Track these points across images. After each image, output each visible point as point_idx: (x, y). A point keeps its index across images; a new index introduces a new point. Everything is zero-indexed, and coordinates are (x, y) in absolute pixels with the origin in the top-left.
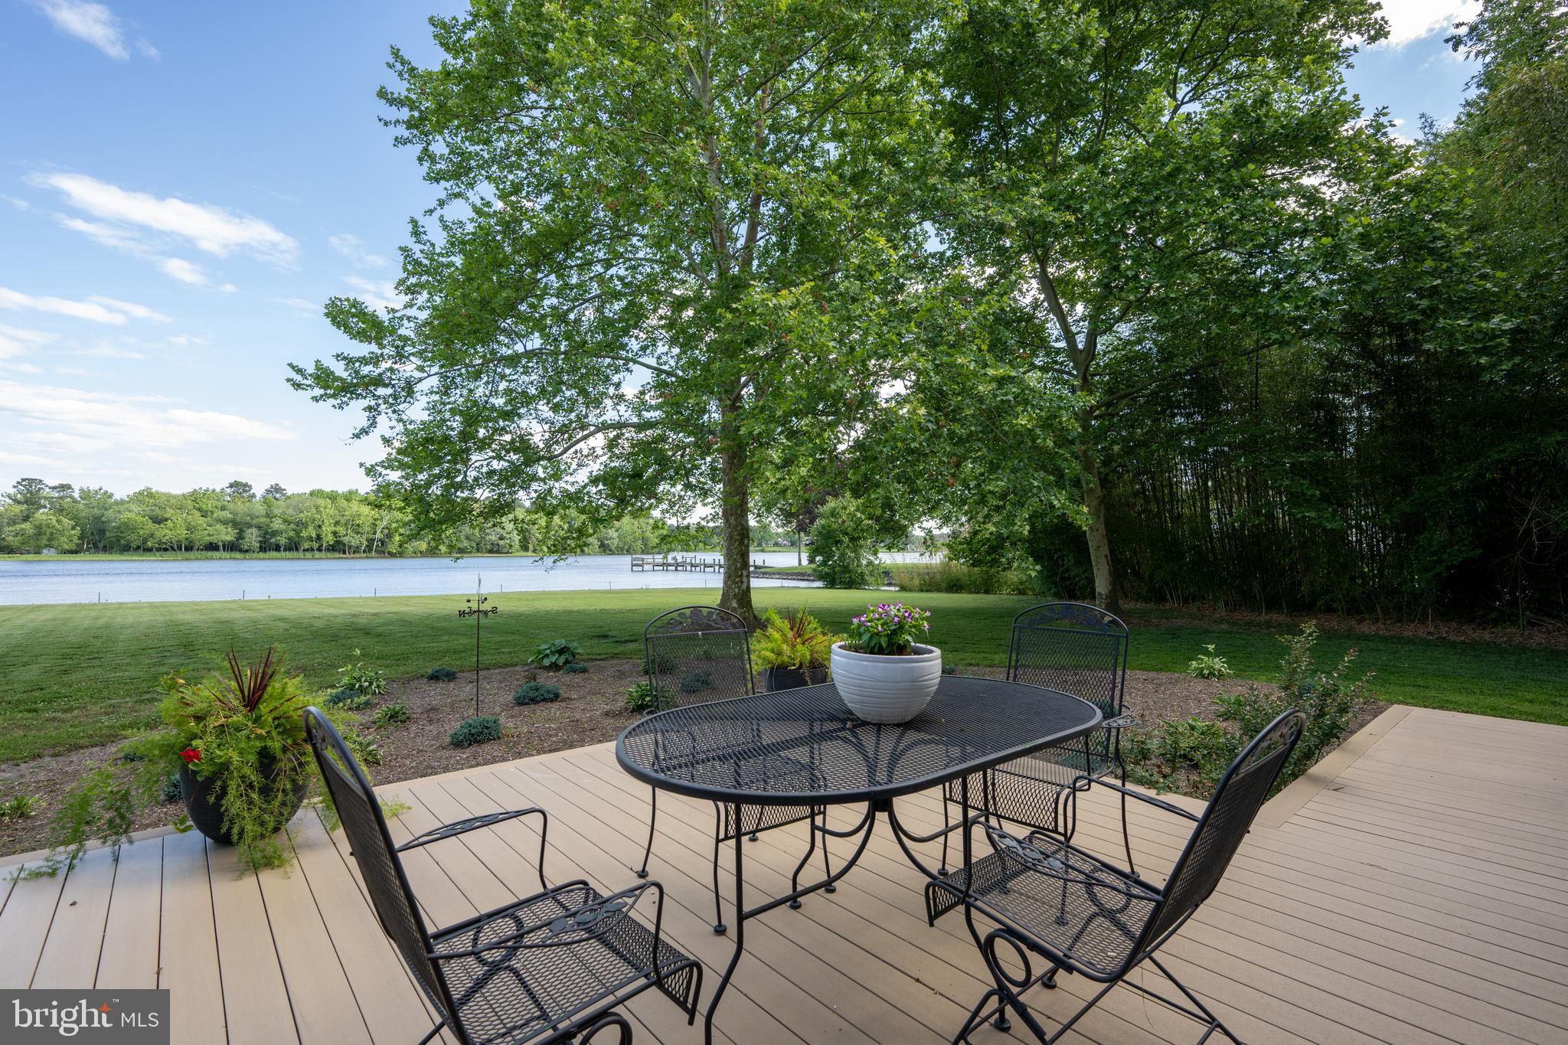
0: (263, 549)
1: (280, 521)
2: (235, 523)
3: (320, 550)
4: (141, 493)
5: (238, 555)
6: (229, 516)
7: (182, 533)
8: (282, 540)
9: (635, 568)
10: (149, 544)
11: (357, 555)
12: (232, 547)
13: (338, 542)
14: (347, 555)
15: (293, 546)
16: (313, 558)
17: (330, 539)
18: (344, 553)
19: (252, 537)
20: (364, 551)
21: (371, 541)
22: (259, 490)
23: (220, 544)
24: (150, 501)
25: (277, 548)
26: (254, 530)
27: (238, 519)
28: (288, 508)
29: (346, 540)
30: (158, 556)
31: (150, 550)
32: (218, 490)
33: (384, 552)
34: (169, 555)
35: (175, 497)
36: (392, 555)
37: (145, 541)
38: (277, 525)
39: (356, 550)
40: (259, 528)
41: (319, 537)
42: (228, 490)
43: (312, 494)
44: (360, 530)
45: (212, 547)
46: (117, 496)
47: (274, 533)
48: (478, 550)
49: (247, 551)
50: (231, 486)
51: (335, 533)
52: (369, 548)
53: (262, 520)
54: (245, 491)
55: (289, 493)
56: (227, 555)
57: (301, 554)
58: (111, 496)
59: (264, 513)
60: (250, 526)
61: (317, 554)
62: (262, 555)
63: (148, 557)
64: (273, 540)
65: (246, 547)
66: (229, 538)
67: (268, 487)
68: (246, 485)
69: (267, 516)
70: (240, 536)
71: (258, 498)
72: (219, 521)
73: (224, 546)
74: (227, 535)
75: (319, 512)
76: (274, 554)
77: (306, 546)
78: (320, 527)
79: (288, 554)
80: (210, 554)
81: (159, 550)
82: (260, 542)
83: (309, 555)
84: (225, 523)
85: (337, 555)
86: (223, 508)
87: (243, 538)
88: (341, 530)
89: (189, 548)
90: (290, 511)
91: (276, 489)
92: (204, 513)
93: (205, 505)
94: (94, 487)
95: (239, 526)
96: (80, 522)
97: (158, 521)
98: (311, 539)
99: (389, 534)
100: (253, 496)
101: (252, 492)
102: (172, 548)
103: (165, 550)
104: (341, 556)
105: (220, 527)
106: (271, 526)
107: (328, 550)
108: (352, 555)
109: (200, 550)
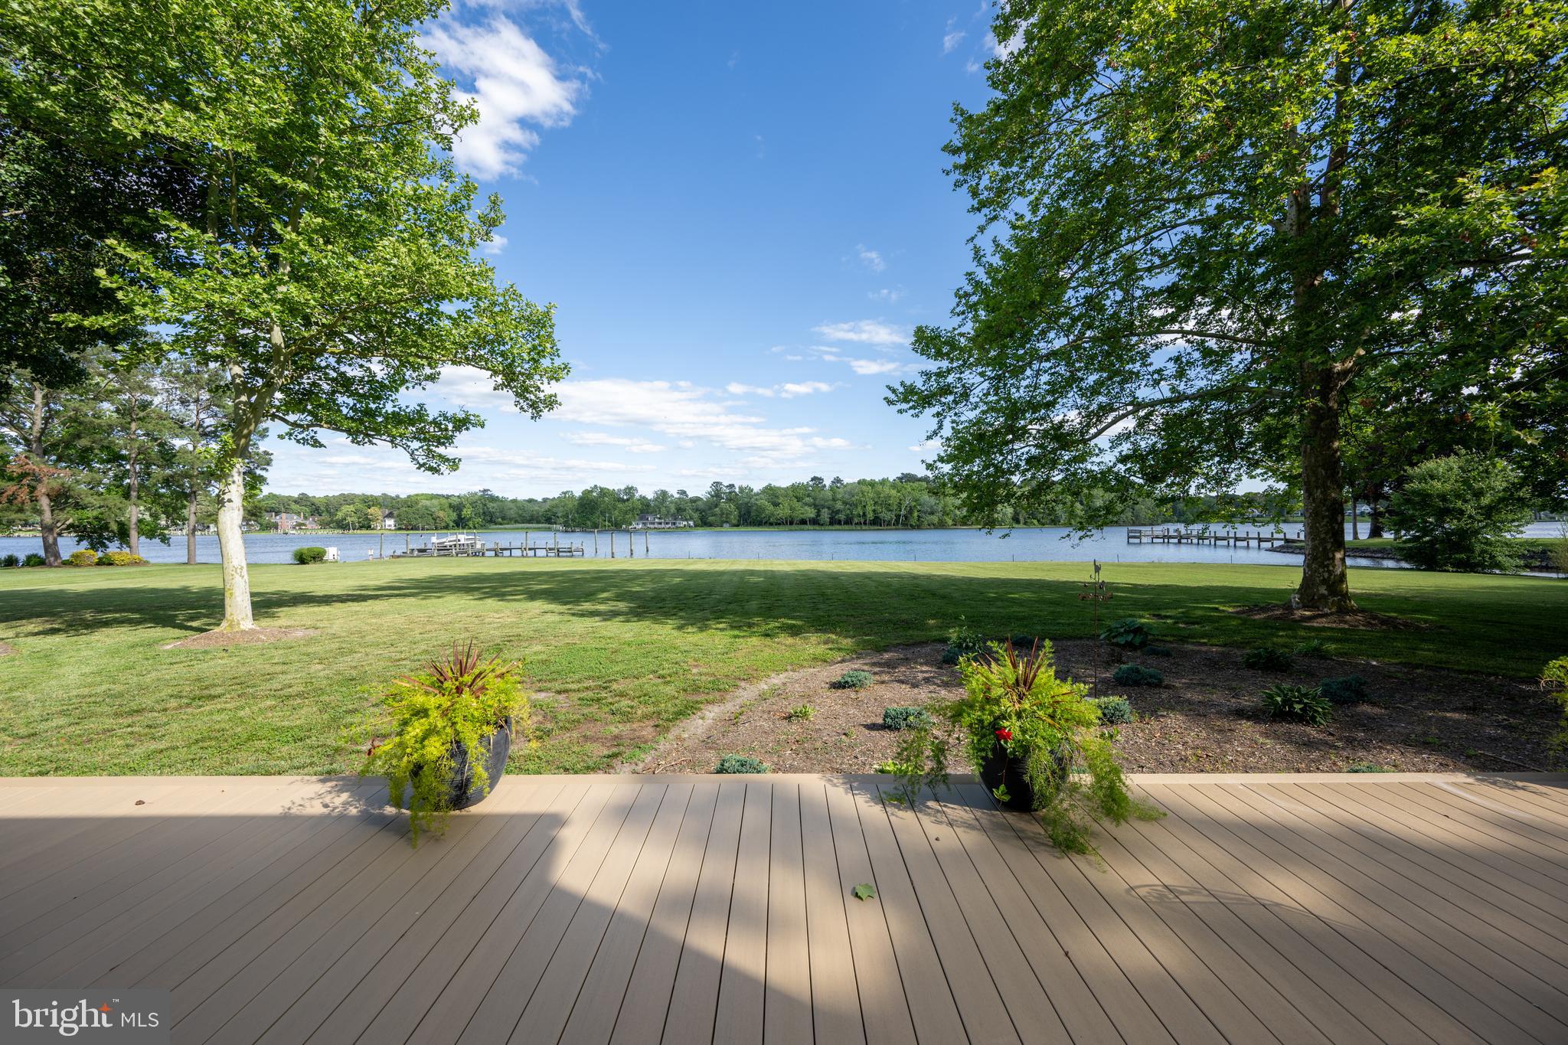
0: (831, 523)
1: (841, 503)
2: (815, 506)
3: (865, 523)
4: (766, 488)
5: (817, 527)
6: (812, 500)
7: (788, 513)
8: (843, 518)
9: (1131, 540)
11: (889, 527)
12: (815, 522)
13: (877, 518)
14: (883, 527)
15: (848, 521)
16: (861, 530)
17: (870, 516)
18: (880, 525)
19: (825, 515)
20: (894, 525)
21: (898, 516)
22: (827, 482)
23: (808, 520)
24: (772, 493)
25: (839, 523)
26: (826, 510)
27: (817, 502)
28: (846, 493)
29: (881, 516)
30: (776, 528)
31: (771, 524)
32: (806, 483)
33: (907, 525)
34: (781, 528)
36: (913, 527)
37: (770, 518)
38: (839, 505)
39: (888, 524)
40: (829, 508)
41: (864, 515)
42: (811, 483)
43: (859, 482)
44: (891, 508)
45: (803, 522)
46: (755, 491)
47: (838, 512)
49: (822, 525)
50: (812, 480)
51: (874, 511)
52: (897, 522)
53: (831, 503)
54: (820, 483)
55: (846, 483)
56: (811, 527)
57: (853, 526)
58: (752, 490)
59: (832, 497)
60: (823, 507)
61: (864, 527)
62: (831, 527)
63: (772, 528)
64: (837, 517)
65: (822, 522)
66: (812, 515)
67: (833, 479)
68: (820, 479)
69: (834, 499)
70: (818, 515)
71: (827, 487)
72: (806, 504)
73: (810, 521)
74: (810, 513)
75: (864, 496)
76: (838, 527)
77: (856, 520)
78: (865, 506)
79: (846, 527)
80: (803, 526)
81: (776, 524)
82: (830, 518)
83: (858, 527)
84: (810, 506)
85: (876, 527)
86: (809, 495)
88: (878, 508)
89: (791, 523)
90: (847, 496)
91: (838, 480)
92: (799, 499)
93: (797, 492)
94: (744, 485)
95: (818, 507)
96: (738, 507)
97: (776, 505)
98: (859, 516)
99: (911, 511)
100: (825, 486)
101: (824, 483)
102: (783, 522)
103: (779, 524)
104: (879, 528)
105: (808, 508)
106: (836, 506)
107: (870, 524)
108: (886, 528)
109: (797, 524)
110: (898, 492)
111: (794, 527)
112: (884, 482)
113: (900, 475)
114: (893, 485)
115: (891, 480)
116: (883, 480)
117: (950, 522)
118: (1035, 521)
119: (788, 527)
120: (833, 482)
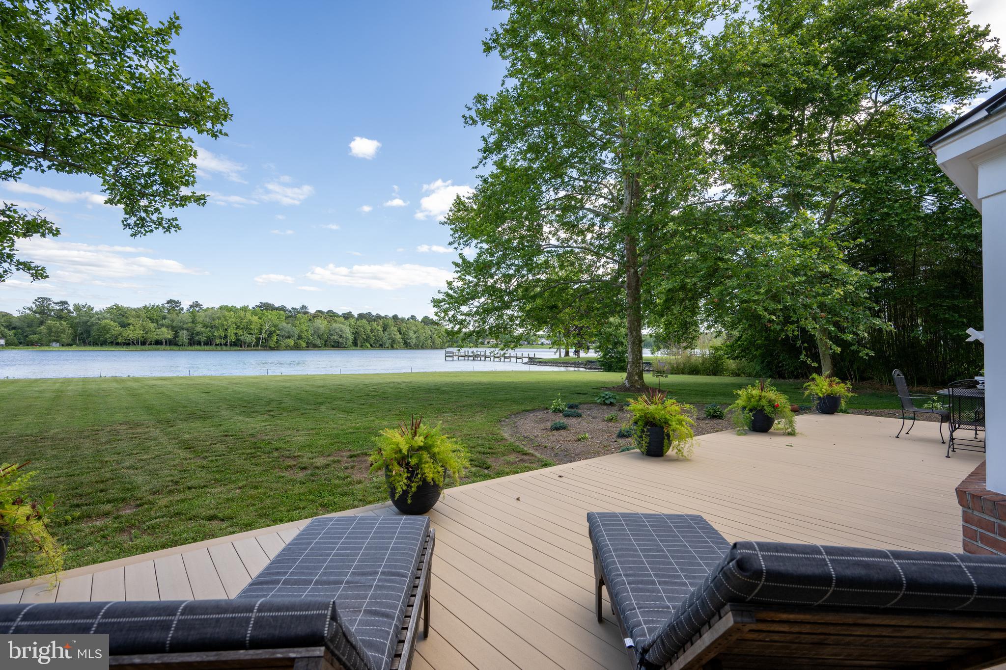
0: (190, 344)
1: (201, 326)
2: (173, 328)
3: (226, 345)
4: (112, 308)
5: (175, 348)
6: (169, 322)
7: (140, 333)
8: (203, 339)
9: (447, 358)
10: (119, 340)
11: (249, 348)
12: (173, 342)
13: (238, 340)
14: (243, 348)
15: (209, 343)
16: (222, 350)
17: (233, 338)
18: (241, 347)
19: (184, 335)
20: (254, 346)
21: (258, 339)
22: (185, 305)
23: (164, 340)
24: (120, 314)
25: (199, 343)
26: (185, 332)
27: (174, 324)
28: (206, 317)
29: (242, 338)
30: (125, 348)
31: (118, 344)
32: (160, 305)
33: (266, 346)
34: (131, 348)
35: (134, 310)
36: (272, 349)
37: (116, 338)
38: (199, 328)
39: (249, 345)
40: (188, 330)
41: (226, 337)
42: (166, 305)
43: (221, 308)
44: (252, 332)
45: (158, 343)
46: (96, 309)
47: (198, 334)
48: (325, 346)
49: (180, 345)
50: (168, 302)
51: (236, 334)
52: (257, 345)
53: (189, 325)
54: (176, 306)
55: (205, 307)
56: (168, 347)
57: (213, 347)
58: (92, 309)
59: (190, 320)
60: (182, 329)
61: (224, 348)
62: (190, 348)
63: (118, 348)
64: (197, 338)
65: (180, 343)
66: (169, 337)
67: (191, 303)
68: (177, 302)
69: (193, 322)
70: (176, 336)
71: (185, 309)
72: (162, 325)
73: (166, 341)
74: (167, 334)
75: (226, 320)
76: (198, 347)
77: (218, 341)
78: (226, 330)
79: (207, 348)
80: (157, 347)
81: (125, 344)
82: (188, 339)
83: (219, 348)
84: (166, 327)
85: (237, 348)
86: (164, 317)
87: (178, 337)
88: (240, 332)
89: (144, 343)
90: (208, 320)
91: (196, 305)
92: (152, 320)
93: (152, 315)
94: (82, 303)
95: (176, 330)
96: (73, 326)
97: (124, 325)
98: (220, 337)
99: (270, 334)
100: (182, 309)
101: (181, 306)
102: (133, 342)
103: (128, 344)
104: (239, 348)
105: (164, 329)
106: (196, 329)
107: (231, 345)
108: (246, 348)
109: (151, 344)
110: (260, 318)
111: (146, 347)
112: (244, 309)
113: (258, 304)
114: (254, 312)
115: (250, 307)
116: (244, 307)
117: (304, 345)
118: (368, 345)
119: (140, 347)
120: (191, 306)
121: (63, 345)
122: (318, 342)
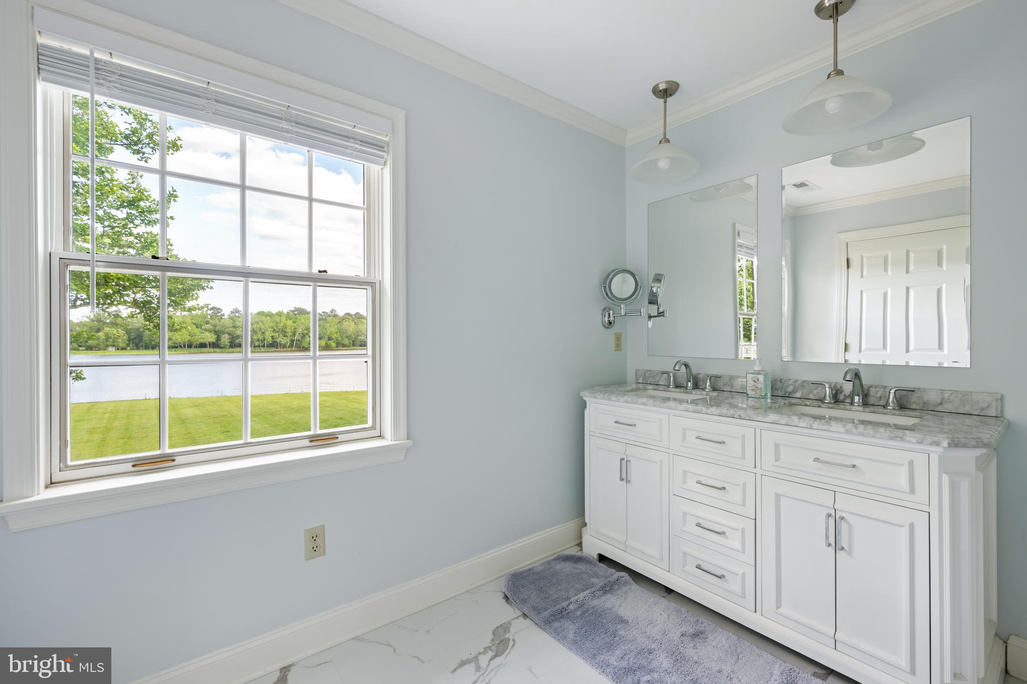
0: (231, 347)
1: (240, 329)
2: (216, 332)
3: (263, 346)
5: (218, 350)
6: (212, 327)
7: (186, 337)
11: (285, 349)
12: (216, 345)
13: (274, 342)
14: (279, 349)
16: (260, 351)
17: (270, 340)
19: (225, 339)
20: (289, 347)
21: (292, 341)
22: (226, 312)
23: (208, 343)
26: (227, 336)
27: (217, 328)
29: (278, 340)
33: (300, 347)
36: (305, 349)
38: (239, 332)
39: (284, 346)
40: (229, 334)
41: (263, 339)
42: (209, 312)
43: (258, 313)
44: (287, 334)
45: (203, 346)
47: (238, 337)
49: (223, 348)
50: (211, 310)
51: (272, 337)
52: (291, 345)
53: (231, 329)
54: (218, 312)
56: (211, 350)
59: (231, 325)
60: (224, 333)
61: (262, 349)
62: (231, 350)
64: (237, 341)
65: (222, 346)
66: (212, 340)
67: (232, 310)
68: (219, 309)
69: (234, 327)
70: (218, 339)
71: (226, 316)
72: (206, 330)
73: (210, 344)
74: (210, 338)
75: (263, 324)
77: (256, 344)
80: (203, 350)
81: (173, 347)
82: (230, 342)
83: (257, 349)
84: (210, 331)
85: (273, 349)
86: (207, 323)
87: (221, 340)
88: (276, 334)
89: (190, 346)
91: (236, 311)
92: (198, 326)
93: (195, 320)
95: (218, 334)
96: (128, 332)
97: (173, 331)
98: (258, 340)
99: (303, 336)
100: (223, 315)
101: (222, 313)
102: (180, 346)
103: (176, 347)
104: (276, 349)
105: (207, 334)
106: (236, 332)
107: (268, 346)
108: (282, 349)
109: (196, 347)
110: (294, 322)
111: (192, 350)
112: (280, 314)
113: (293, 309)
114: (288, 316)
115: (285, 312)
116: (279, 312)
117: (334, 345)
119: (186, 350)
120: (232, 312)
121: (118, 349)
122: (346, 341)
